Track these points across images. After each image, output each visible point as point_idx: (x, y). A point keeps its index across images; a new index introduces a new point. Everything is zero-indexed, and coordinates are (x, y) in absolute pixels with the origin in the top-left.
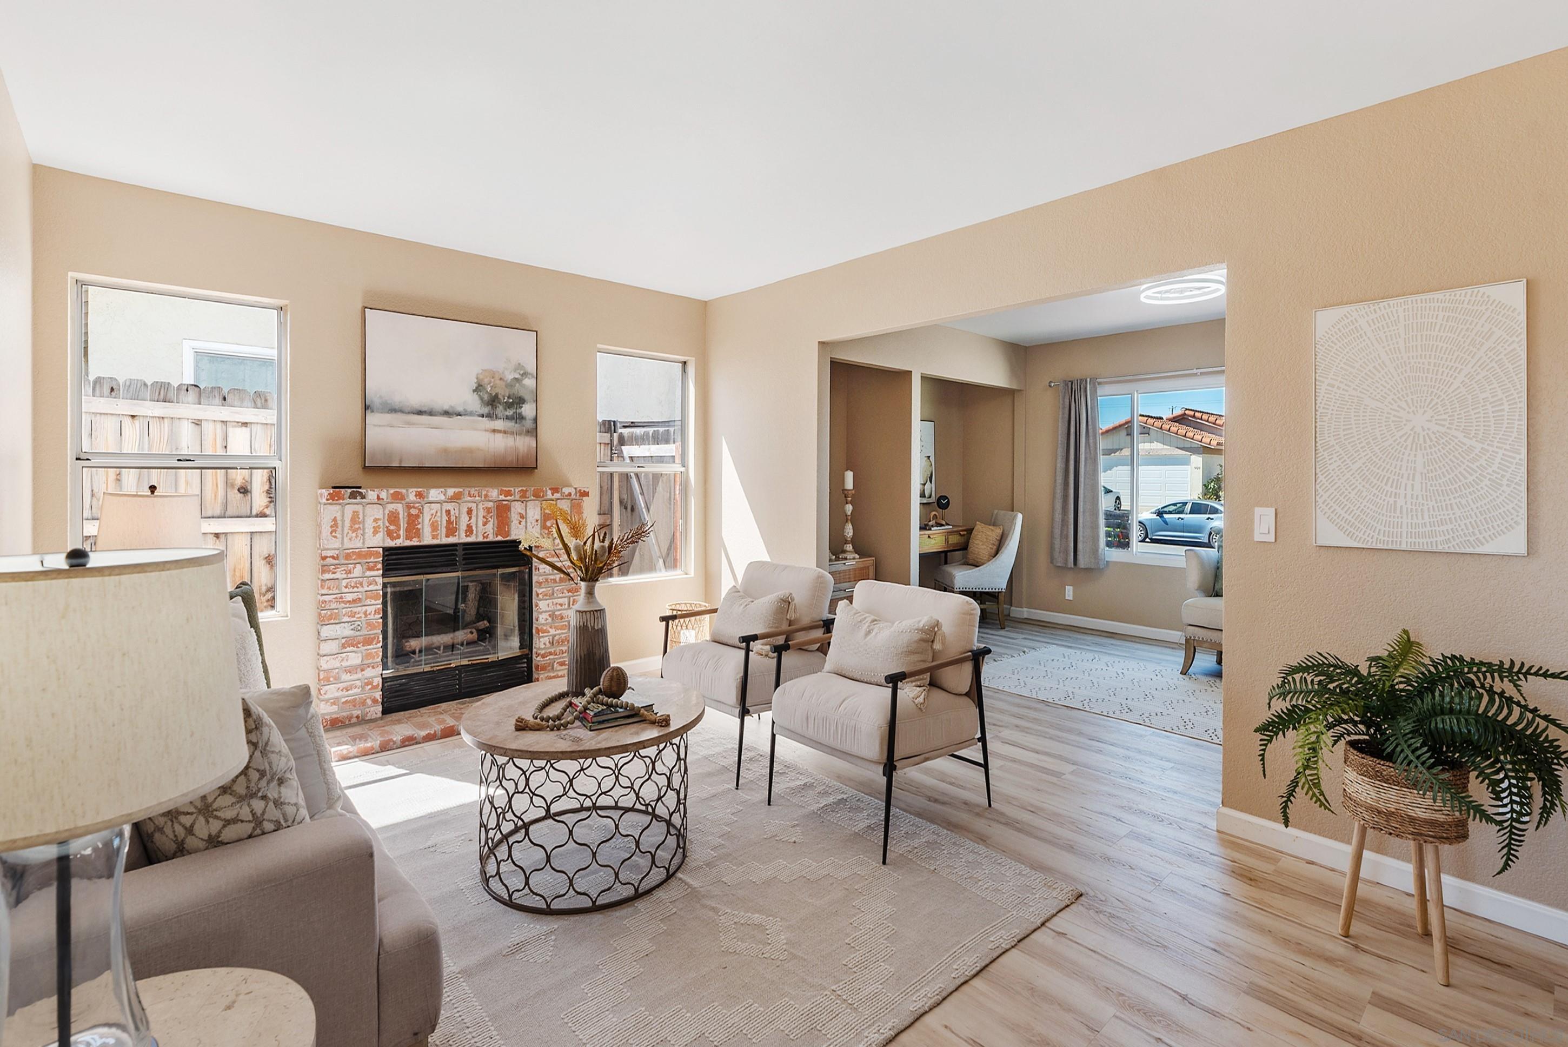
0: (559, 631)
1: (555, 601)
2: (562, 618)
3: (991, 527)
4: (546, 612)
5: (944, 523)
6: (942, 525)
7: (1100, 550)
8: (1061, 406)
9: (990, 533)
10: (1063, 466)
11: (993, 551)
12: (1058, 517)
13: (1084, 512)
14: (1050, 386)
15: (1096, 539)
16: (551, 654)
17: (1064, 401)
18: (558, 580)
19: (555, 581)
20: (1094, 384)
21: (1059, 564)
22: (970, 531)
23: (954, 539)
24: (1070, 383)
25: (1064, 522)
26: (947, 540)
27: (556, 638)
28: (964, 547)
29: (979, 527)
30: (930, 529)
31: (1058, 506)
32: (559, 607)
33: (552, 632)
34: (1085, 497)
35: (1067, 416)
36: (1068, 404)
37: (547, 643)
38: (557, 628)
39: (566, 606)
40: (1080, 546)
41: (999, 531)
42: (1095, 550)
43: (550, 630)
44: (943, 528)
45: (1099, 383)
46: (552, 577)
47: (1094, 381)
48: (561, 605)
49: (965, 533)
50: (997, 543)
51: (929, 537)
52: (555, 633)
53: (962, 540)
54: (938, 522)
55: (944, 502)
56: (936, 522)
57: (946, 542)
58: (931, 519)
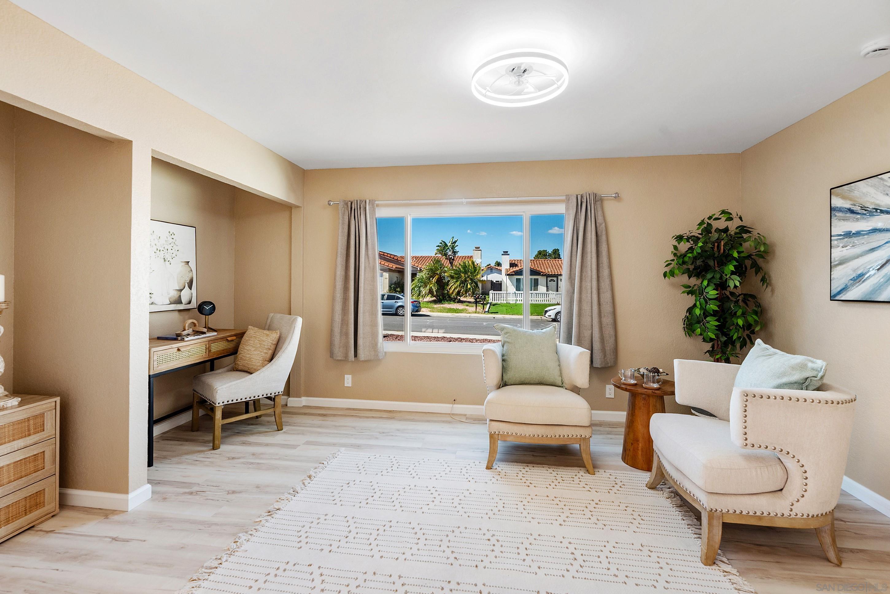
3: (266, 332)
5: (205, 330)
6: (204, 333)
7: (379, 345)
8: (341, 221)
9: (264, 339)
10: (343, 273)
11: (268, 356)
12: (338, 318)
13: (364, 313)
14: (329, 204)
15: (374, 335)
17: (343, 218)
20: (373, 205)
21: (340, 358)
22: (241, 335)
23: (217, 347)
24: (349, 203)
25: (344, 322)
26: (208, 349)
28: (234, 352)
29: (252, 331)
30: (184, 340)
31: (338, 307)
34: (364, 299)
35: (346, 231)
36: (347, 220)
40: (360, 341)
41: (274, 336)
42: (374, 345)
44: (204, 336)
45: (378, 205)
47: (372, 202)
49: (234, 338)
50: (273, 347)
51: (179, 350)
53: (231, 345)
54: (197, 330)
55: (207, 308)
56: (193, 331)
57: (207, 351)
58: (187, 328)
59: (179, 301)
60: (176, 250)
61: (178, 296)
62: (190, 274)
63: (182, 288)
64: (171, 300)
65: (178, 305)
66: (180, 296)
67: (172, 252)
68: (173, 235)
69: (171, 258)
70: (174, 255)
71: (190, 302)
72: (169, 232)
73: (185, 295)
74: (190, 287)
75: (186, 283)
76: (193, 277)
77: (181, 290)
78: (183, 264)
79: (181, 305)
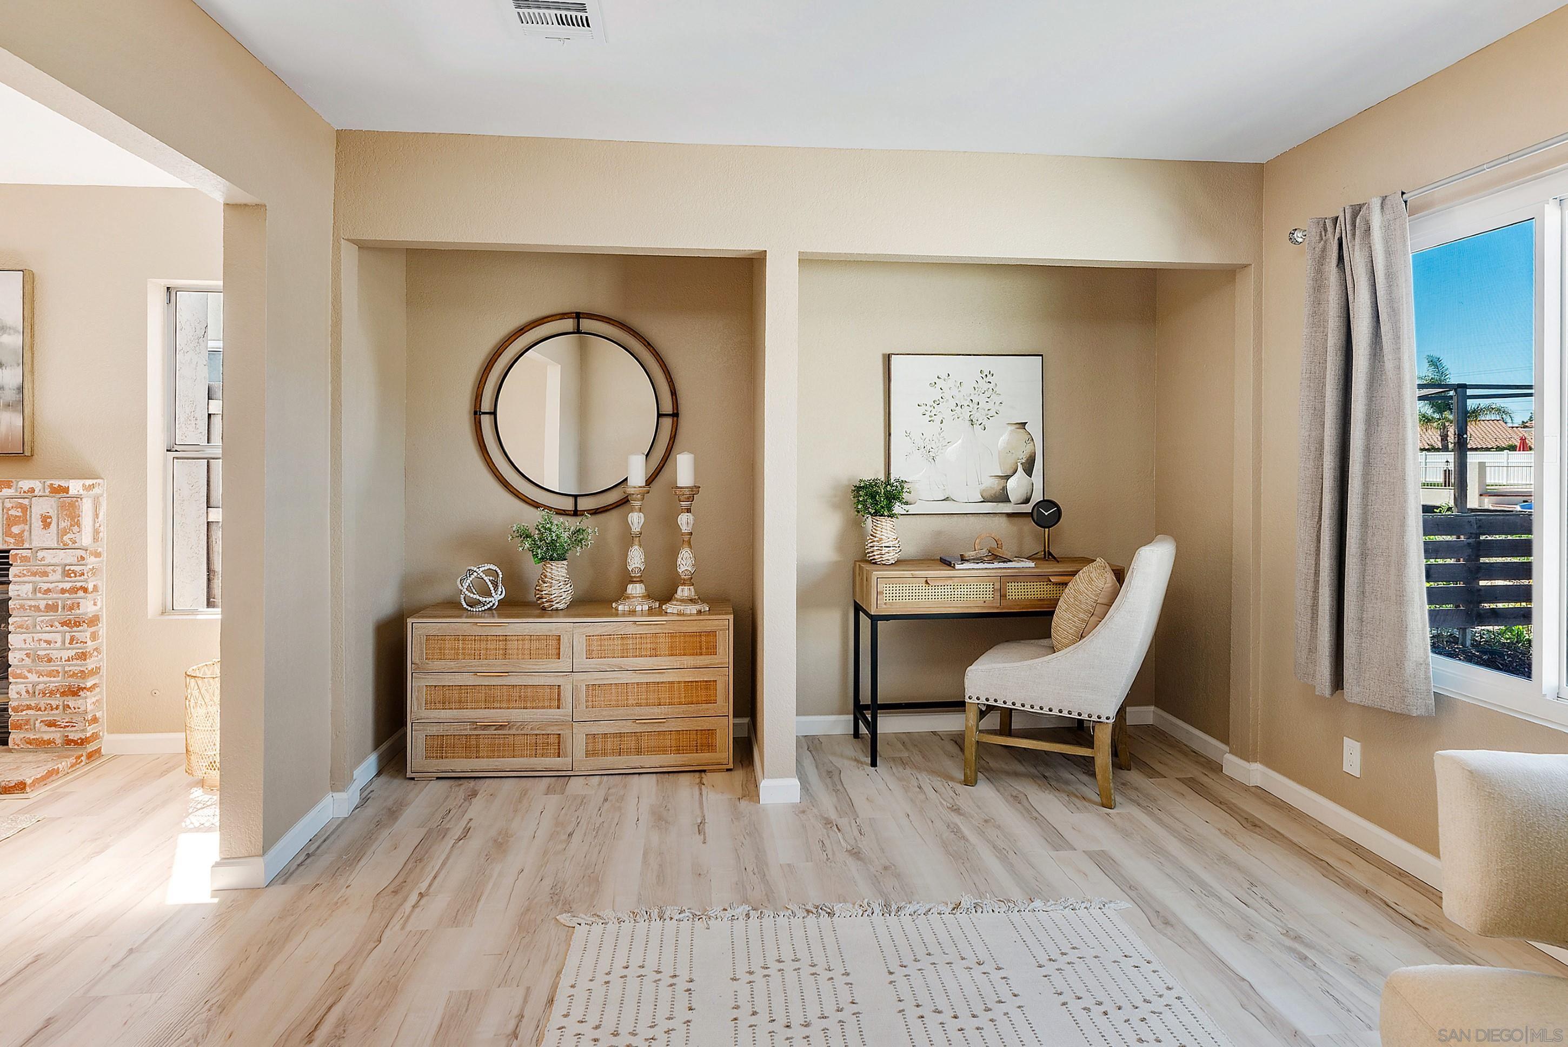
0: (46, 679)
1: (37, 636)
2: (50, 660)
4: (21, 649)
16: (29, 707)
18: (42, 607)
19: (37, 608)
27: (41, 686)
32: (44, 645)
33: (33, 678)
37: (24, 693)
38: (40, 674)
39: (59, 645)
43: (29, 675)
46: (32, 603)
48: (49, 642)
51: (927, 582)
52: (38, 680)
54: (998, 553)
55: (1046, 514)
59: (1003, 497)
60: (997, 403)
61: (1001, 487)
62: (1029, 449)
63: (1008, 473)
64: (986, 495)
65: (1000, 505)
66: (1005, 489)
67: (988, 406)
68: (989, 376)
69: (985, 417)
70: (991, 413)
71: (1025, 501)
72: (981, 372)
73: (1016, 486)
74: (1029, 471)
75: (1019, 464)
76: (1035, 453)
77: (1007, 477)
78: (1014, 427)
79: (1008, 504)
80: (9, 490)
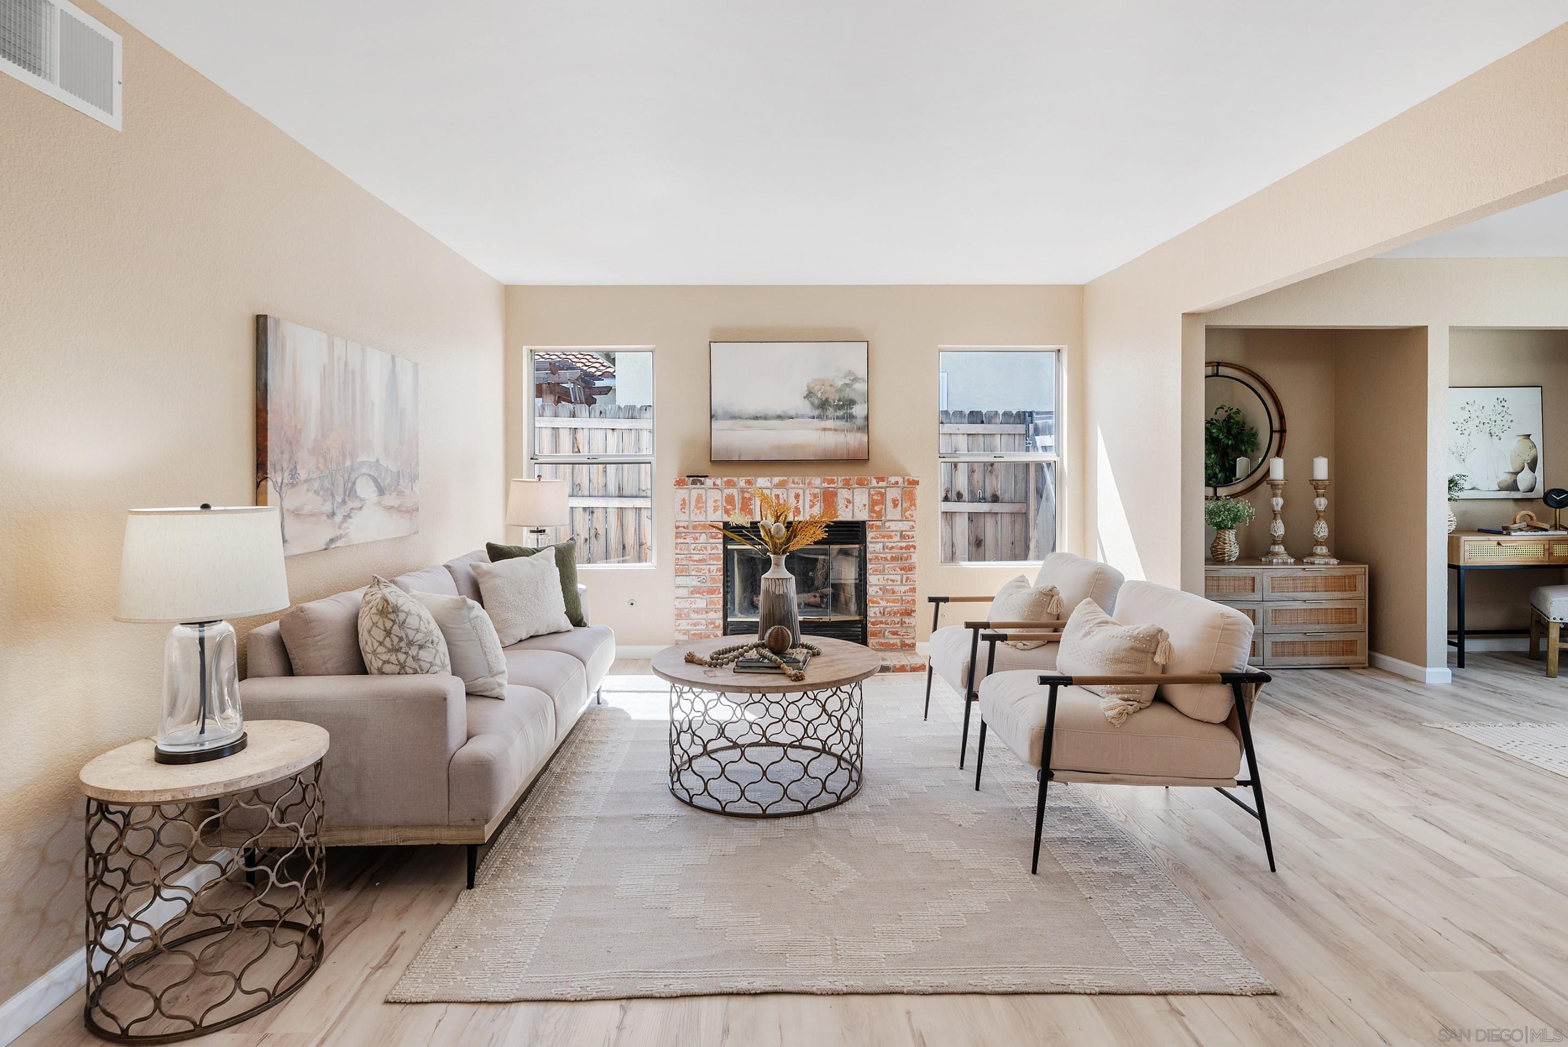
0: (891, 604)
1: (886, 577)
2: (894, 592)
4: (876, 585)
6: (1546, 530)
16: (881, 622)
18: (889, 558)
19: (886, 559)
23: (1563, 550)
26: (1548, 551)
27: (888, 609)
30: (1509, 534)
32: (890, 583)
33: (883, 603)
37: (878, 613)
38: (888, 601)
39: (899, 582)
43: (881, 602)
44: (1544, 533)
46: (883, 555)
48: (893, 581)
51: (1499, 544)
52: (886, 605)
54: (1534, 525)
55: (1556, 498)
56: (1528, 526)
57: (1547, 553)
58: (1517, 521)
59: (1514, 487)
60: (1509, 421)
61: (1512, 480)
62: (1532, 453)
63: (1518, 470)
64: (1503, 485)
65: (1513, 493)
66: (1515, 481)
67: (1502, 423)
68: (1503, 402)
69: (1501, 431)
70: (1505, 428)
71: (1532, 490)
72: (1498, 399)
73: (1524, 480)
74: (1533, 469)
75: (1526, 464)
76: (1537, 456)
77: (1517, 473)
78: (1520, 438)
79: (1518, 493)
80: (883, 483)
